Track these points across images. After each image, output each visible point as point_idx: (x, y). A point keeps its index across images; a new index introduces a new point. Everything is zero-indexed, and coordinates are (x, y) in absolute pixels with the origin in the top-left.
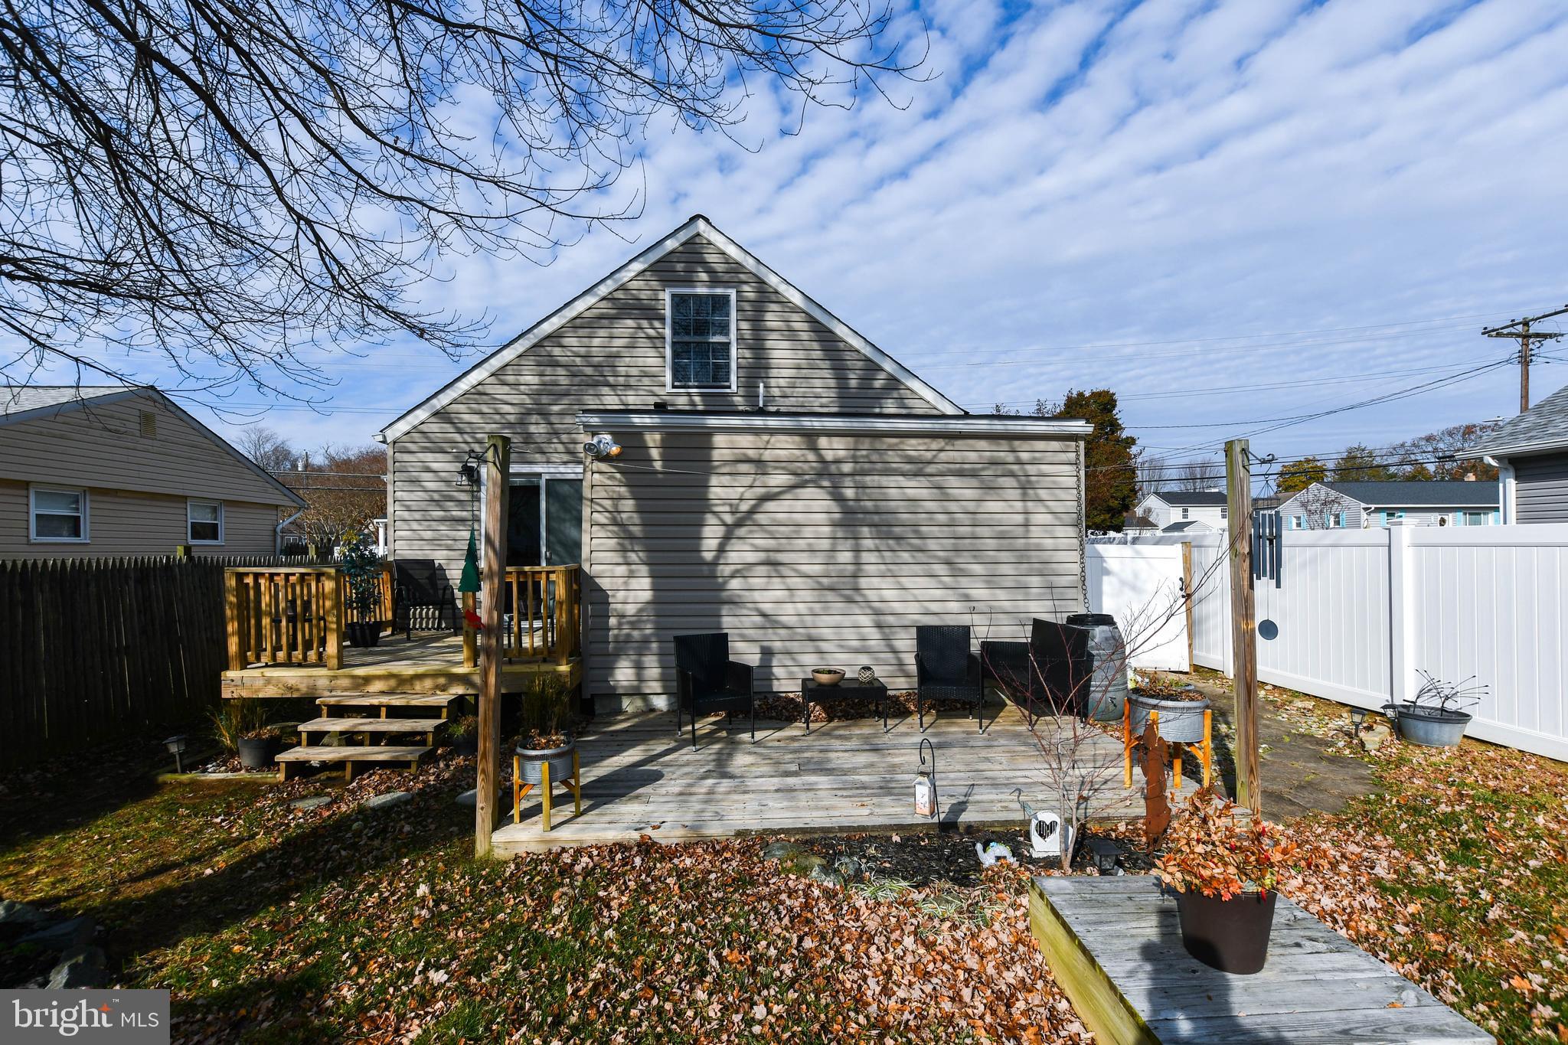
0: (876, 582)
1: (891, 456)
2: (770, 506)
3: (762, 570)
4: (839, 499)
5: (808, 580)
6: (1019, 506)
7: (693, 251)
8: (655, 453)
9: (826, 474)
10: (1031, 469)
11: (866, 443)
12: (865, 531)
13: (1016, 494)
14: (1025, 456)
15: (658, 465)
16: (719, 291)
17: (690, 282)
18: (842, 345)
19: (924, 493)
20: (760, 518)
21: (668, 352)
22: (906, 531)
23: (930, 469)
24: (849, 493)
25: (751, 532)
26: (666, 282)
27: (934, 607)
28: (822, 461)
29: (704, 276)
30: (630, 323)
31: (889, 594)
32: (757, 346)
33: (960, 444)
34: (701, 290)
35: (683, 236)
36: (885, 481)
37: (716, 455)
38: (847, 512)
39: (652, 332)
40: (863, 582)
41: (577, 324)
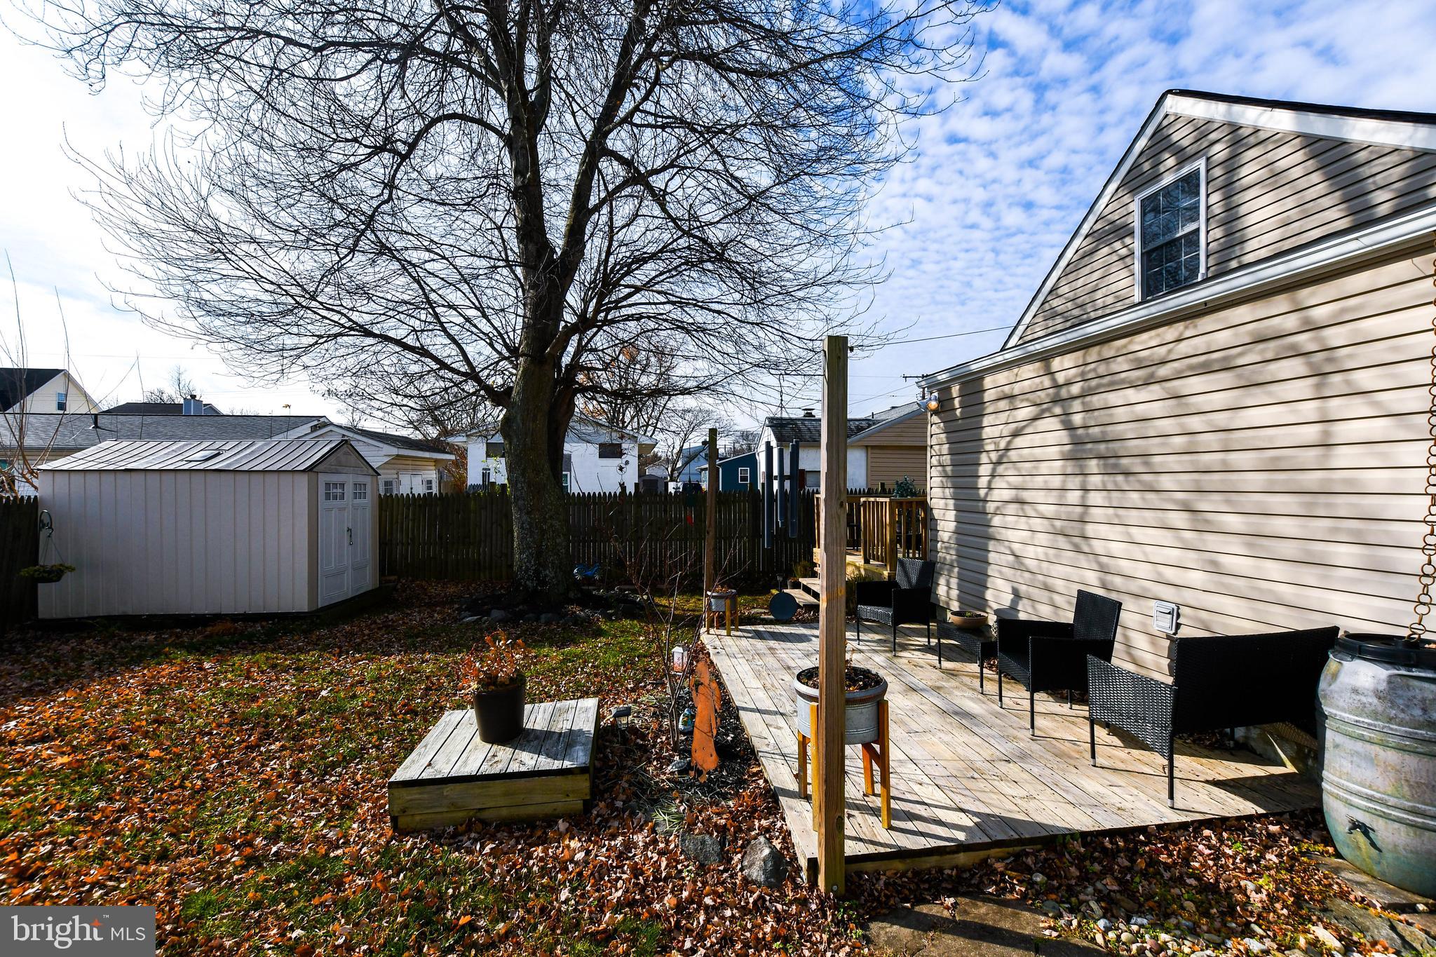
0: (1104, 530)
1: (1121, 364)
2: (1019, 442)
3: (1012, 508)
4: (1070, 428)
5: (1045, 522)
6: (1310, 410)
7: (1161, 142)
8: (957, 403)
9: (1059, 399)
11: (1093, 354)
12: (1093, 465)
13: (1304, 388)
15: (958, 412)
16: (1186, 170)
17: (1157, 177)
19: (1156, 409)
20: (1013, 455)
21: (1137, 267)
22: (1135, 465)
23: (1163, 371)
24: (1077, 419)
25: (1006, 469)
26: (1133, 191)
27: (1171, 574)
28: (1057, 386)
29: (1171, 162)
31: (1116, 548)
32: (1230, 219)
33: (1207, 323)
34: (1168, 179)
35: (1150, 130)
36: (1113, 398)
37: (988, 396)
38: (1077, 442)
39: (1124, 252)
40: (1090, 530)
41: (1072, 269)
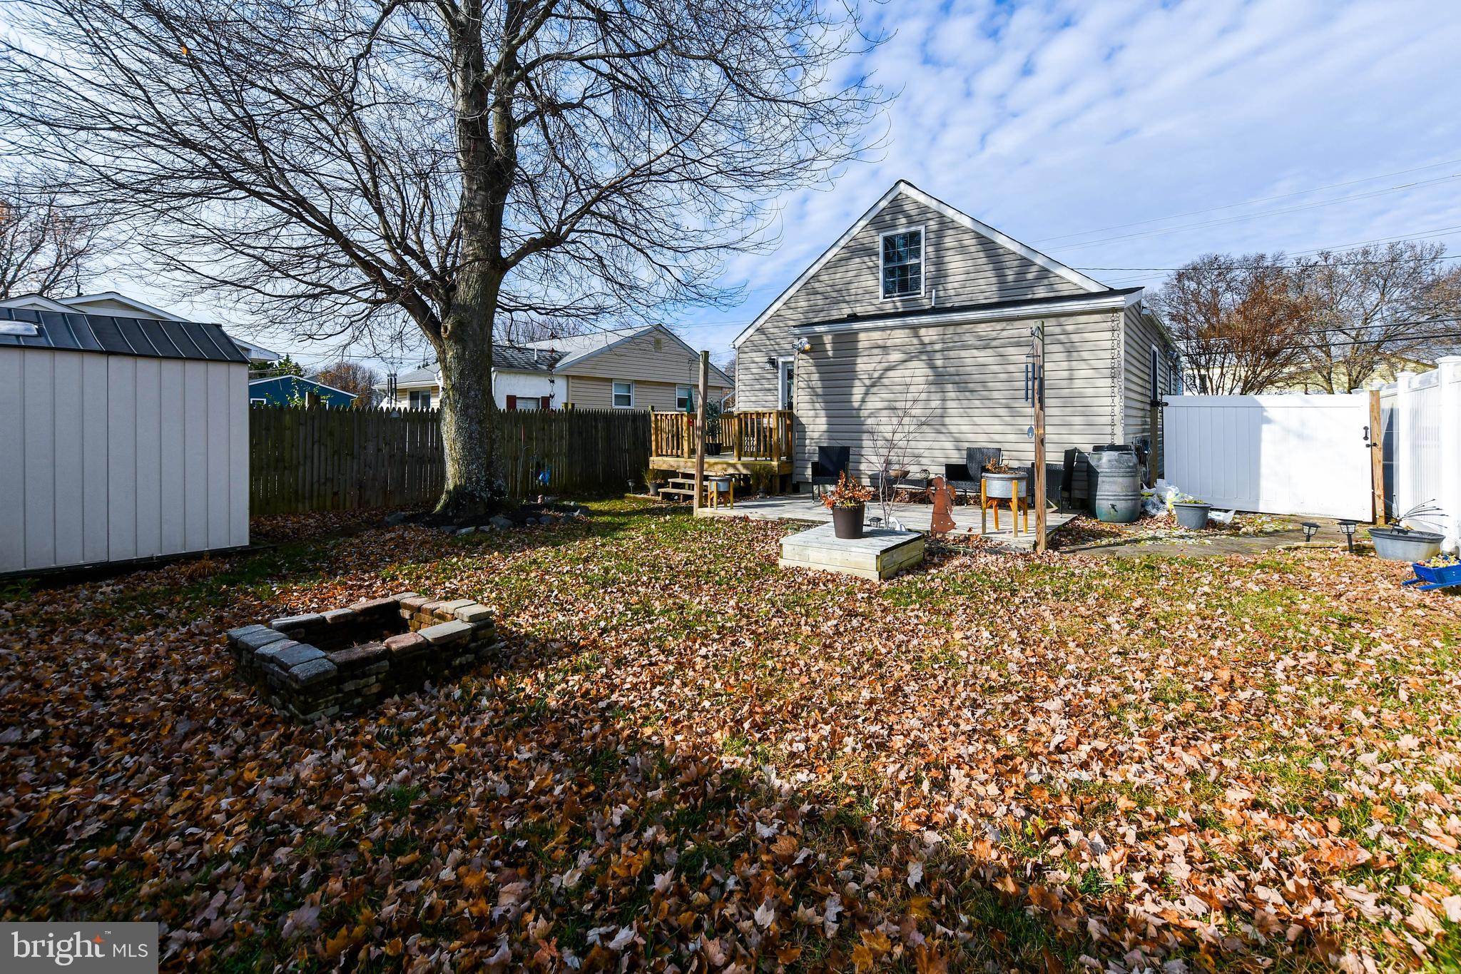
0: (956, 420)
1: (967, 337)
2: (890, 374)
3: (885, 413)
4: (933, 367)
5: (912, 418)
6: (1065, 365)
7: (896, 206)
8: (829, 347)
9: (925, 352)
10: (1075, 338)
11: (951, 330)
12: (950, 387)
13: (1062, 356)
14: (1070, 328)
15: (830, 353)
16: (913, 229)
17: (894, 226)
18: (1001, 251)
19: (990, 360)
20: (885, 381)
21: (881, 275)
22: (978, 386)
23: (994, 343)
24: (939, 363)
25: (880, 390)
26: (879, 230)
27: (997, 437)
28: (923, 344)
29: (903, 221)
30: (857, 260)
31: (964, 428)
32: (939, 263)
33: (1018, 324)
34: (902, 230)
35: (890, 197)
36: (963, 353)
37: (861, 345)
38: (938, 375)
39: (871, 264)
40: (947, 420)
41: (830, 266)
